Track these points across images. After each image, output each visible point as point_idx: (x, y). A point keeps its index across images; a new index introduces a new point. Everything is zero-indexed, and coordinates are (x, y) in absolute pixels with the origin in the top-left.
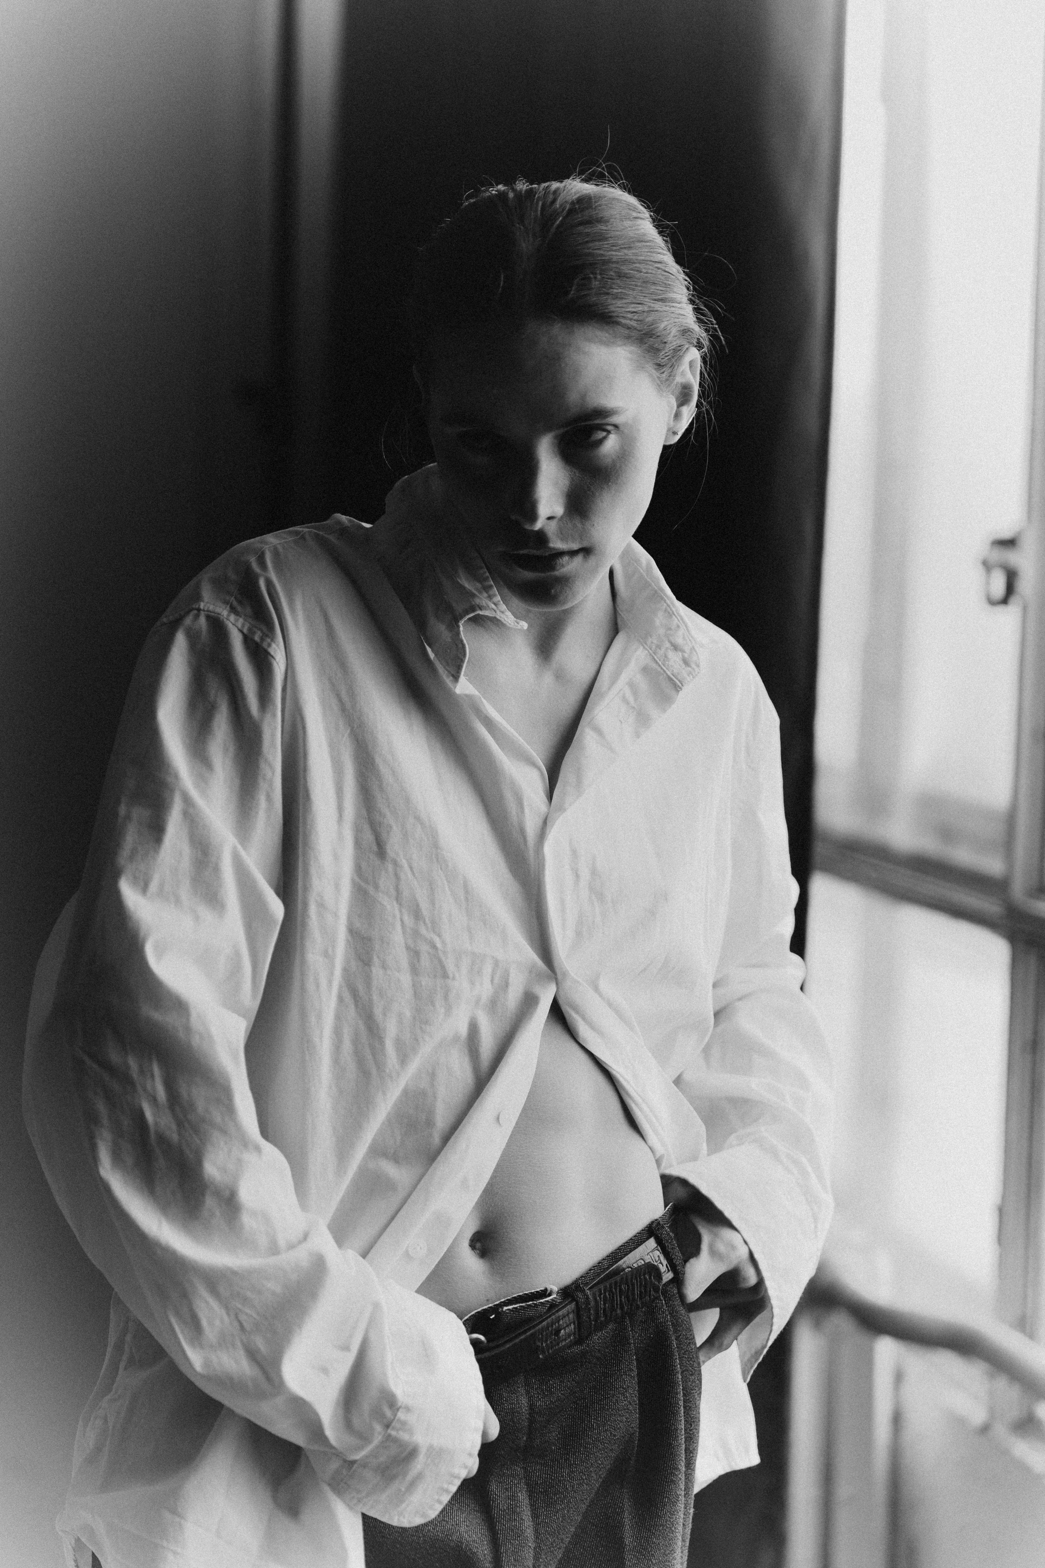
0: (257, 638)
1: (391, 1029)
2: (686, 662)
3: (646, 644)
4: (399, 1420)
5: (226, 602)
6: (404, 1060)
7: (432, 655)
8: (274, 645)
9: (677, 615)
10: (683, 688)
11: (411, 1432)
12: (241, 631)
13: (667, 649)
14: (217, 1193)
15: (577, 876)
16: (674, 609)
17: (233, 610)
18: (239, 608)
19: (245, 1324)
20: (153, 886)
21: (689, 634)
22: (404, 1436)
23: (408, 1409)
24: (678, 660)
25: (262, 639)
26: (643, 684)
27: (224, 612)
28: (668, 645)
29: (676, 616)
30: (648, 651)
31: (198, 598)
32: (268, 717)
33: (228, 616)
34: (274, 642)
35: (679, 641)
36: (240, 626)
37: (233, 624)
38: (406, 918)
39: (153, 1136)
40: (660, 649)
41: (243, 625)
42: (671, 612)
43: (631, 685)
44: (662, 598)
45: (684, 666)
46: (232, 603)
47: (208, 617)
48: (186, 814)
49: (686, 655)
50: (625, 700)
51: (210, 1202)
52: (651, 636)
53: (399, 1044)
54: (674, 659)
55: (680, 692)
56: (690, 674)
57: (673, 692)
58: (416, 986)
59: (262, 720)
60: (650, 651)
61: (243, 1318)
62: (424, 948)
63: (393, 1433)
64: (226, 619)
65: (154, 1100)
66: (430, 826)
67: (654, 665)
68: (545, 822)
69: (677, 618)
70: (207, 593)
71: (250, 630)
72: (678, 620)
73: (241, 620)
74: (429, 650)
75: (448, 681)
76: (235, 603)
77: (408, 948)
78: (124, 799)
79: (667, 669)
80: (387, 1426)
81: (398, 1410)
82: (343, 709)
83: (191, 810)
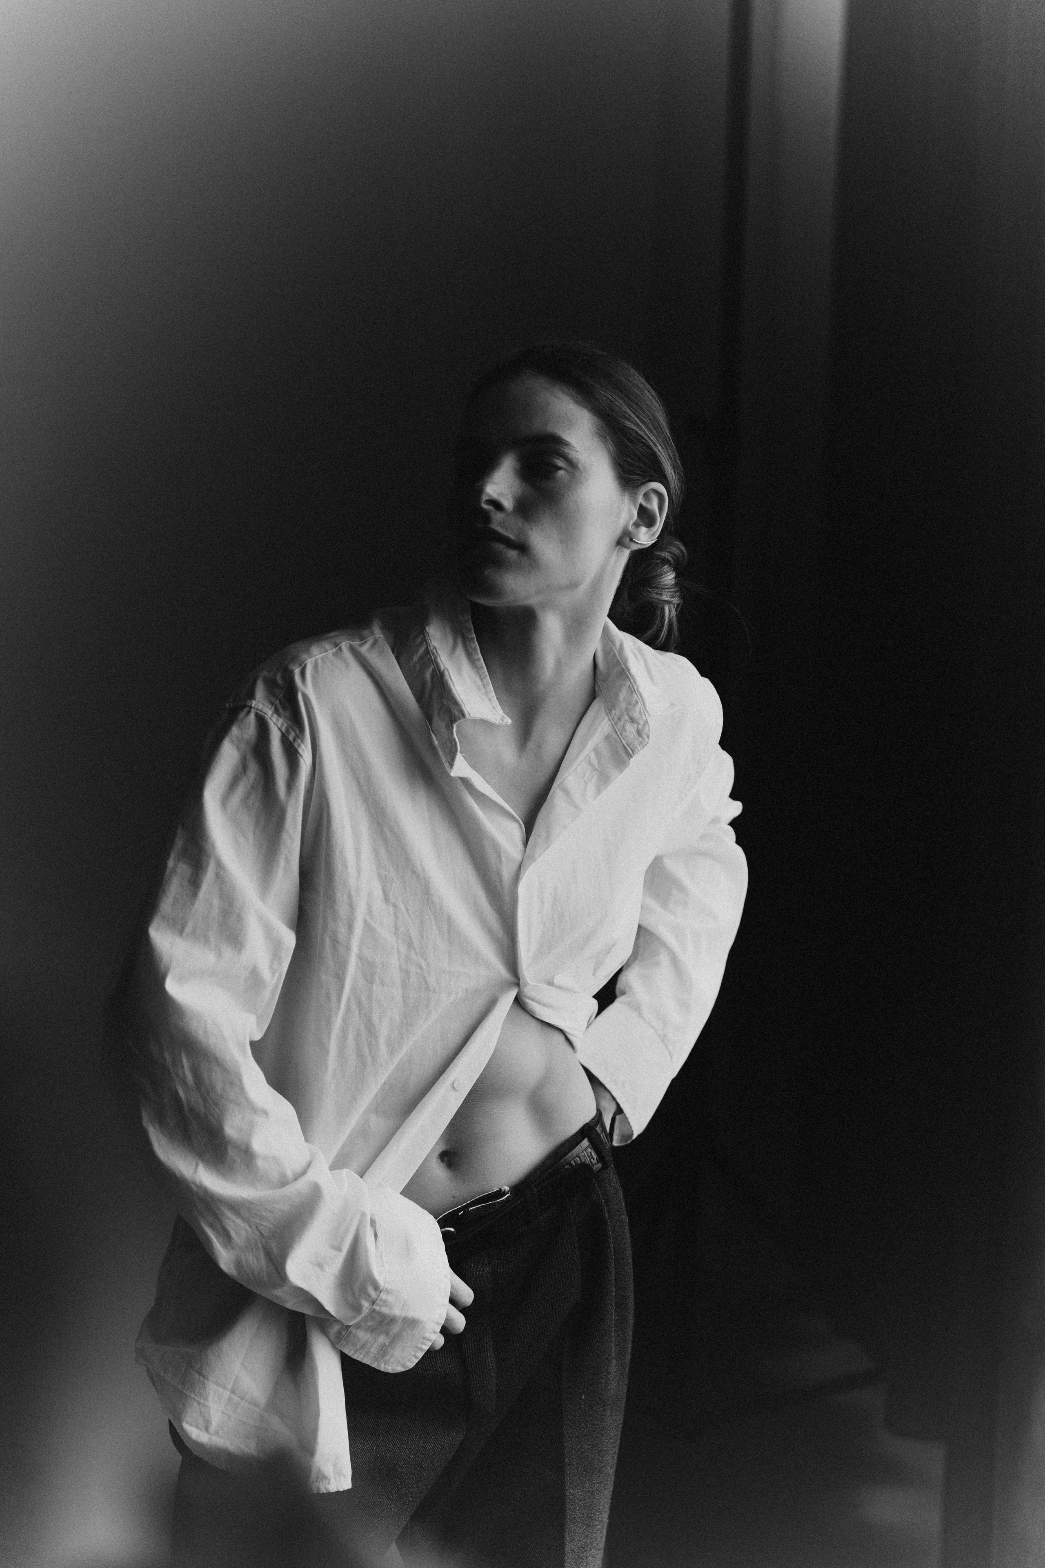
0: (291, 738)
1: (384, 1030)
2: (639, 733)
3: (610, 715)
4: (381, 1300)
5: (272, 704)
6: (392, 1052)
7: (436, 743)
8: (302, 746)
9: (637, 692)
10: (633, 756)
11: (391, 1308)
12: (280, 729)
13: (626, 721)
14: (236, 1147)
15: (542, 902)
16: (635, 687)
17: (276, 711)
18: (281, 711)
19: (263, 1232)
20: (188, 929)
21: (645, 709)
22: (385, 1310)
23: (388, 1292)
24: (633, 731)
25: (294, 740)
26: (605, 751)
27: (269, 713)
28: (626, 717)
29: (636, 694)
30: (611, 722)
31: (251, 696)
32: (292, 801)
33: (272, 716)
34: (304, 743)
35: (636, 715)
36: (279, 726)
37: (274, 723)
38: (401, 947)
39: (186, 1108)
40: (620, 720)
41: (282, 724)
42: (633, 689)
43: (596, 751)
44: (627, 677)
45: (637, 737)
46: (276, 705)
47: (257, 715)
48: (217, 875)
49: (640, 727)
50: (590, 763)
51: (231, 1153)
52: (615, 709)
53: (389, 1042)
54: (631, 729)
55: (631, 759)
56: (641, 743)
57: (626, 759)
58: (405, 998)
59: (287, 802)
60: (613, 722)
61: (260, 1228)
62: (413, 969)
63: (377, 1308)
64: (270, 719)
65: (185, 1083)
66: (424, 878)
67: (615, 735)
68: (520, 867)
69: (637, 695)
70: (260, 691)
71: (287, 730)
72: (637, 696)
73: (281, 720)
74: (434, 737)
75: (446, 765)
76: (279, 706)
77: (401, 970)
78: (173, 856)
79: (623, 739)
80: (373, 1303)
81: (381, 1292)
82: (361, 790)
83: (222, 873)
